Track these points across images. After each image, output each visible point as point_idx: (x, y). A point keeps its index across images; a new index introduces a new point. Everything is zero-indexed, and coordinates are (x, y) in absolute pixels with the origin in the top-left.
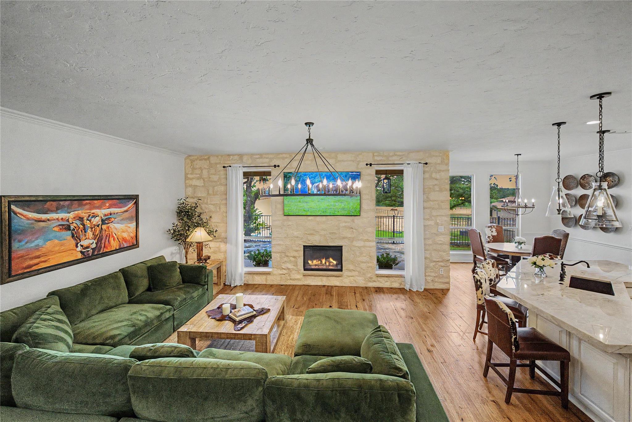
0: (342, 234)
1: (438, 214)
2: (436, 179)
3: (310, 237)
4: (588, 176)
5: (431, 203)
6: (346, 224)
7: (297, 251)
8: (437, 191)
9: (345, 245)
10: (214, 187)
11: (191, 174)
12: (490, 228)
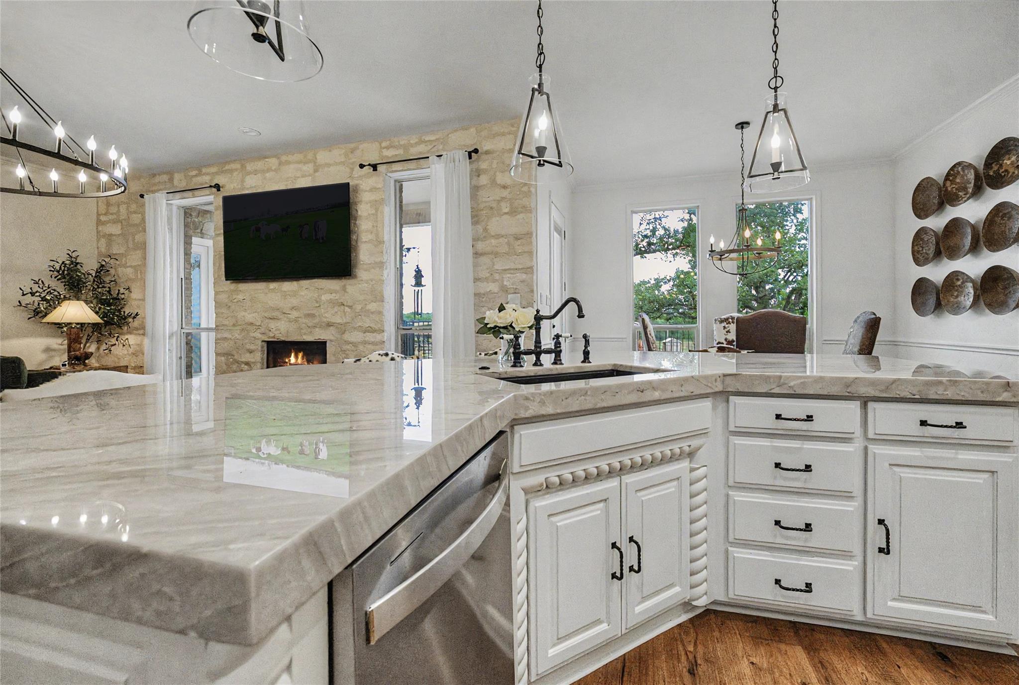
0: (326, 317)
1: (507, 267)
2: (505, 187)
3: (273, 325)
4: (963, 170)
5: (493, 241)
6: (332, 296)
7: (251, 352)
8: (506, 213)
9: (331, 341)
10: (134, 235)
11: (105, 214)
12: (724, 324)
